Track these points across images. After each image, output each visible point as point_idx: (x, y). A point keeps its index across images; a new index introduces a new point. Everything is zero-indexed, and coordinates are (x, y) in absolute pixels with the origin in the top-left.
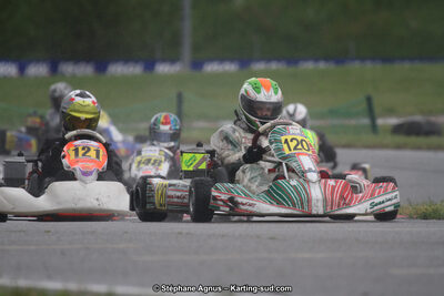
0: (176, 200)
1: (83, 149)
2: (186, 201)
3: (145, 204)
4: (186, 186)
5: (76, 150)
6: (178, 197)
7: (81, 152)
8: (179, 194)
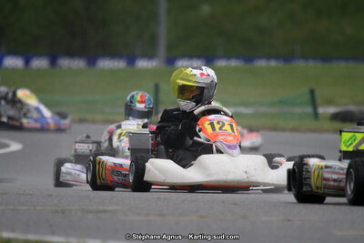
0: (332, 183)
1: (218, 123)
2: (342, 184)
3: (301, 186)
4: (342, 169)
5: (212, 124)
6: (335, 180)
7: (217, 127)
8: (335, 177)
